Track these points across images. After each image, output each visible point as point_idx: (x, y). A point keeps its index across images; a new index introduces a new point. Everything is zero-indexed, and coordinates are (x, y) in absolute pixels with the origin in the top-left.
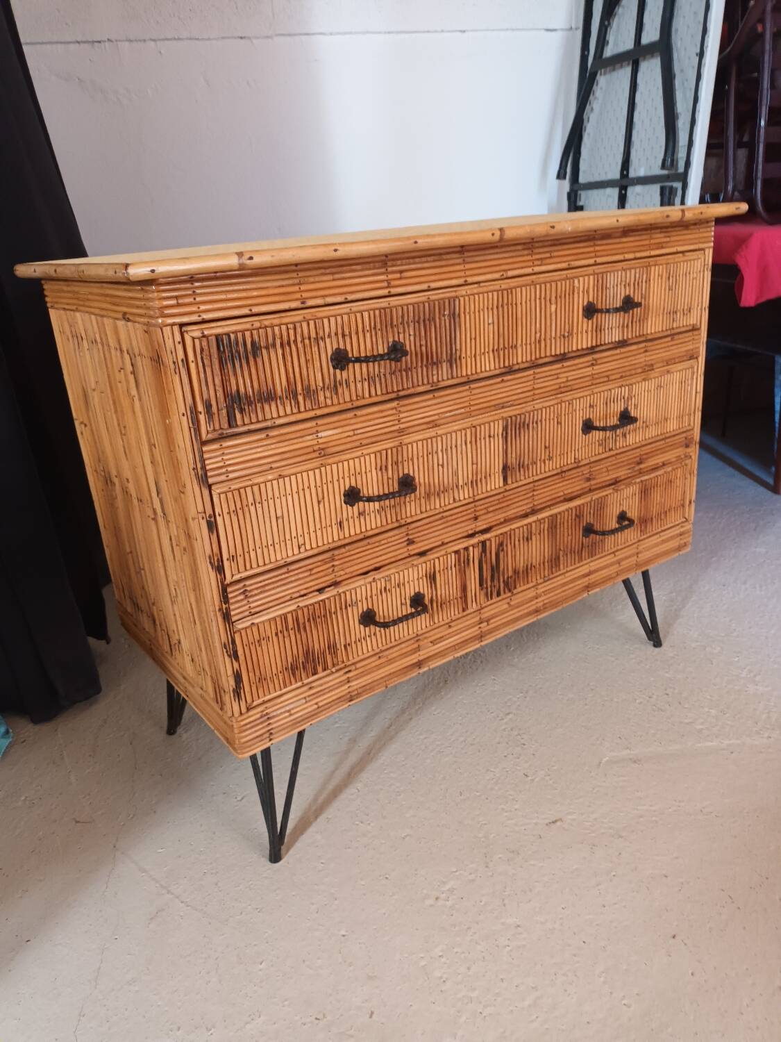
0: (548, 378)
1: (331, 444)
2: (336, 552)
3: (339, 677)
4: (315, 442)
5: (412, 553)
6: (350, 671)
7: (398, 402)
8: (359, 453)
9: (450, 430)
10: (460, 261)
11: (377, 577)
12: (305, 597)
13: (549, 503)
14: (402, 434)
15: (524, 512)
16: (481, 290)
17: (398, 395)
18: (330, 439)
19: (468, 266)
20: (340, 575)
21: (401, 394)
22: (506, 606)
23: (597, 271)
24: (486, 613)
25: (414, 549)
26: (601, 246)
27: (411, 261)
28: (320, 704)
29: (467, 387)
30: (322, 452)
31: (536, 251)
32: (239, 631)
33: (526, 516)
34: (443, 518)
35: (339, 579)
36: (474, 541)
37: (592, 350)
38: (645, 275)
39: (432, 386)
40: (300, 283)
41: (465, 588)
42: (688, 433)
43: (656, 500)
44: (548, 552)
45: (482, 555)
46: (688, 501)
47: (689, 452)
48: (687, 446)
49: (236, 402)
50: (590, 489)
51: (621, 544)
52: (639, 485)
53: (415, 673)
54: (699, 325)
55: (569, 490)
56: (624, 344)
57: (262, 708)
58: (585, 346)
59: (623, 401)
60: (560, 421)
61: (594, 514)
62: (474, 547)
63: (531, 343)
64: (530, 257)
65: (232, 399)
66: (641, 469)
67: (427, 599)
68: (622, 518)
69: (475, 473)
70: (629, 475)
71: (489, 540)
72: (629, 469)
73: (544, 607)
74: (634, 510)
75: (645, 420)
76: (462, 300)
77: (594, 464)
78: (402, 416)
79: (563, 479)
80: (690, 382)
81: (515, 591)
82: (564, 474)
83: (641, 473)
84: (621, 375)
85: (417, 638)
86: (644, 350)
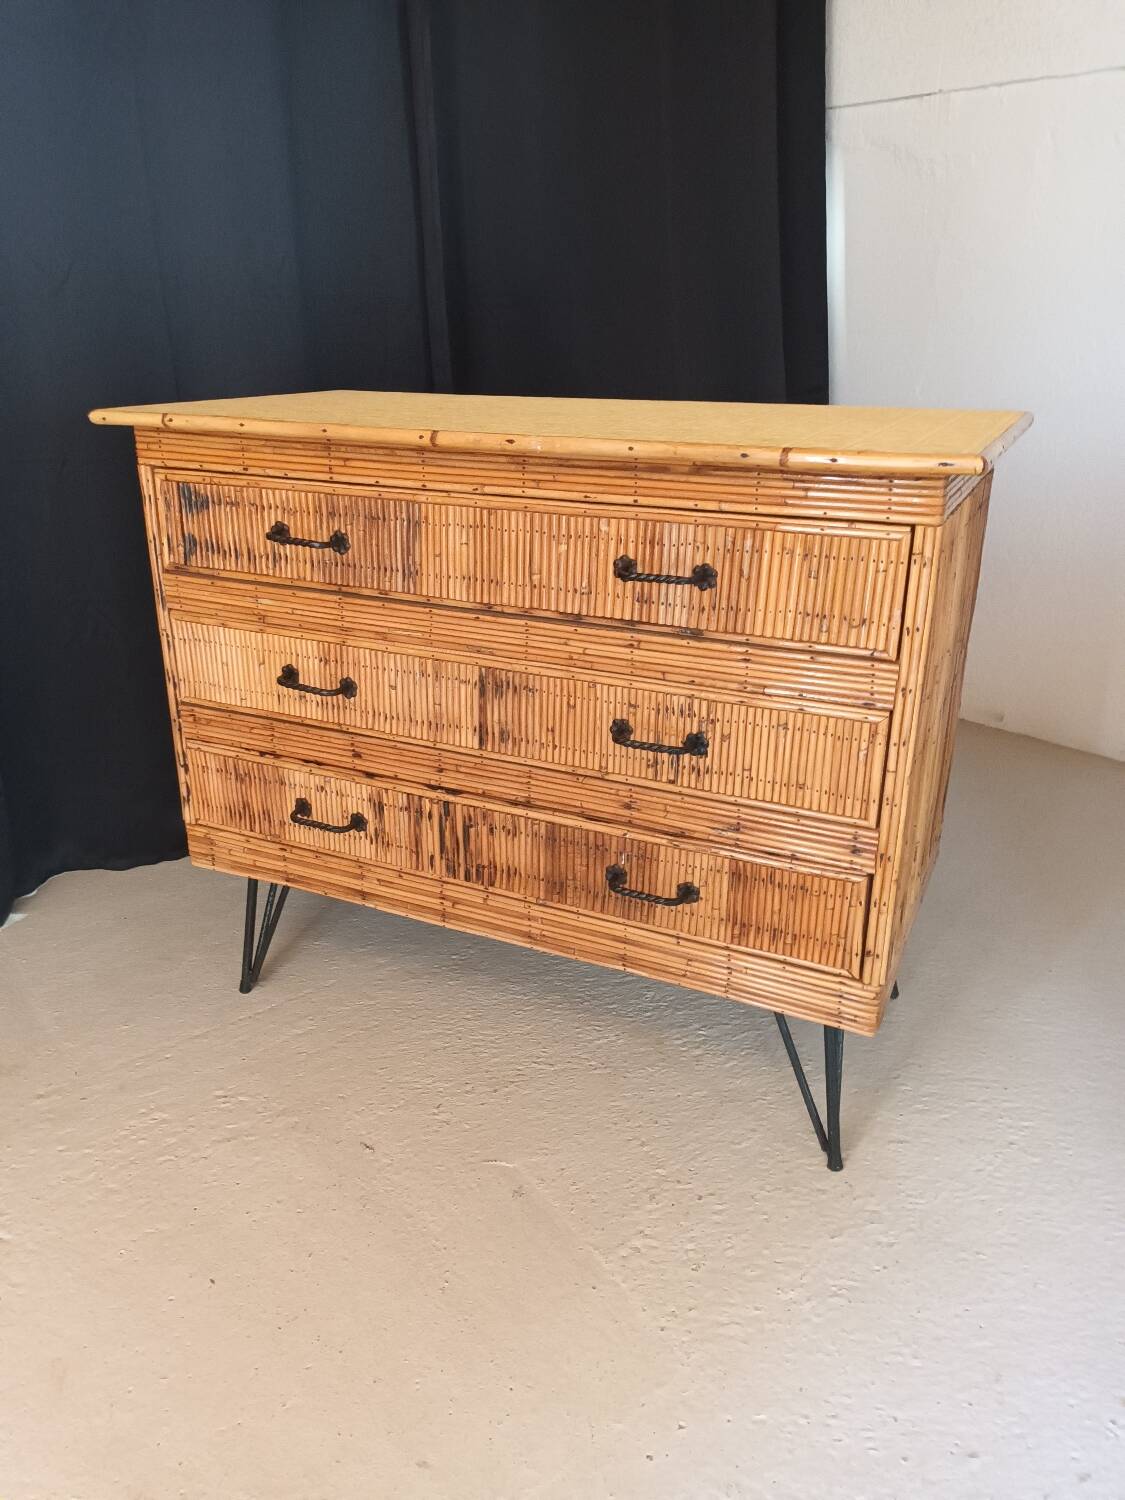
0: (547, 637)
1: (271, 614)
2: (275, 723)
3: (276, 850)
4: (255, 606)
5: (358, 768)
6: (285, 850)
7: (341, 597)
8: (299, 635)
9: (403, 651)
11: (315, 771)
12: (246, 752)
13: (555, 807)
14: (345, 633)
15: (514, 798)
16: (447, 500)
17: (341, 589)
18: (269, 608)
19: (427, 469)
20: (279, 749)
21: (344, 589)
22: (481, 901)
23: (641, 516)
24: (451, 891)
25: (358, 764)
26: (647, 482)
27: (358, 450)
28: (258, 864)
29: (427, 610)
30: (262, 618)
31: (529, 468)
32: (191, 749)
33: (515, 803)
34: (395, 747)
35: (278, 752)
36: (435, 795)
37: (630, 625)
38: (748, 543)
39: (380, 593)
40: (243, 450)
41: (418, 842)
42: (861, 832)
43: (769, 904)
44: (545, 868)
45: (444, 817)
46: (857, 947)
47: (862, 865)
48: (855, 851)
49: (191, 544)
50: (630, 822)
51: (689, 932)
52: (727, 861)
53: (358, 901)
54: (892, 655)
55: (592, 805)
56: (696, 635)
57: (205, 830)
58: (618, 616)
59: (696, 719)
60: (572, 703)
61: (629, 858)
62: (431, 800)
63: (524, 585)
64: (520, 475)
65: (187, 540)
66: (738, 839)
67: (371, 828)
68: (687, 894)
69: (438, 716)
70: (711, 838)
71: (455, 804)
72: (714, 828)
73: (542, 939)
74: (716, 894)
75: (747, 767)
76: (423, 505)
77: (637, 789)
78: (344, 613)
79: (580, 785)
80: (864, 745)
81: (491, 889)
82: (581, 779)
83: (737, 846)
84: (691, 679)
85: (359, 863)
86: (743, 657)
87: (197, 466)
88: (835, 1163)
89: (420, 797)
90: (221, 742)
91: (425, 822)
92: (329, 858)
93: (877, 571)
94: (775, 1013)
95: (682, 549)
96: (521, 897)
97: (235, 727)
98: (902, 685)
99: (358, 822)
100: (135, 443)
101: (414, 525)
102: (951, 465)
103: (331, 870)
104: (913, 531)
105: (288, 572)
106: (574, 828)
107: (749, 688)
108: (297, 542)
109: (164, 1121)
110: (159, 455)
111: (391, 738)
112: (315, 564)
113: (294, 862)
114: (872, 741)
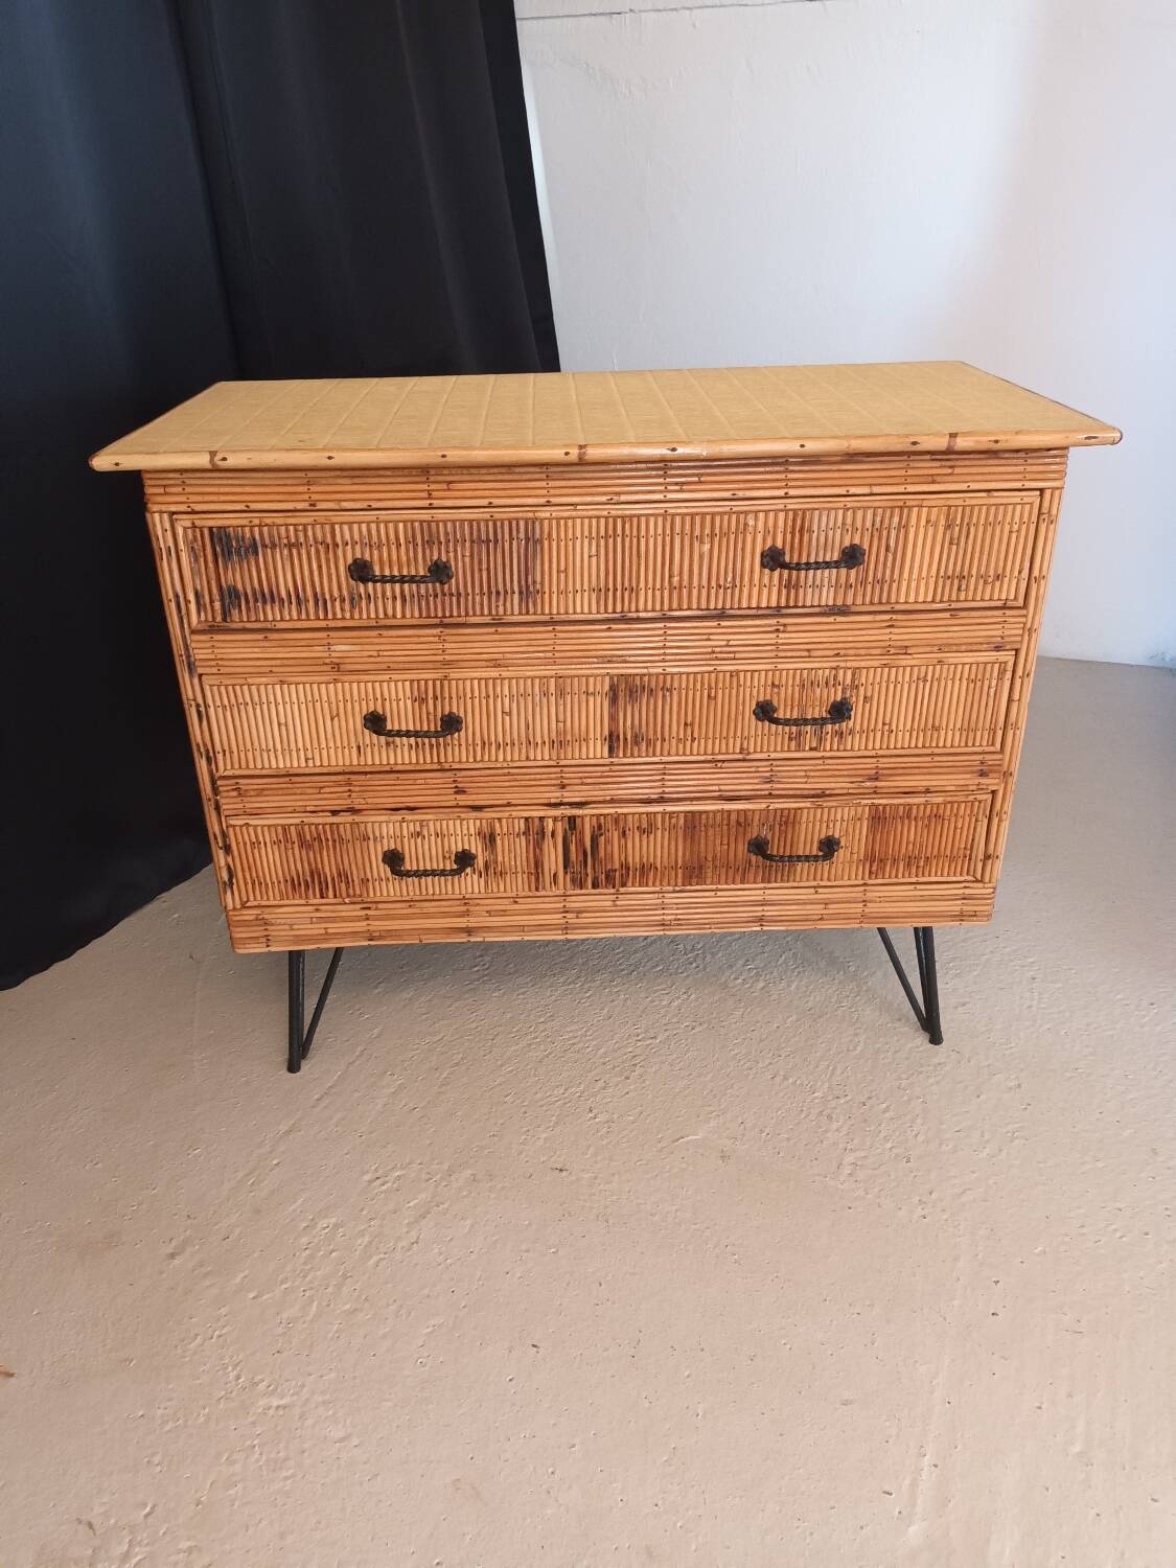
0: (686, 636)
1: (347, 660)
2: (353, 777)
3: (355, 911)
4: (326, 655)
5: (461, 803)
6: (369, 908)
7: (442, 630)
8: (387, 677)
9: (520, 674)
10: (543, 476)
11: (408, 818)
12: (314, 815)
13: (691, 795)
14: (447, 666)
15: (646, 797)
16: (575, 514)
17: (442, 621)
18: (346, 655)
19: (551, 484)
20: (358, 803)
21: (446, 621)
22: (609, 904)
23: (790, 507)
24: (575, 903)
25: (462, 799)
26: (799, 474)
27: (465, 472)
28: (330, 931)
29: (551, 628)
30: (337, 667)
31: (671, 472)
32: (234, 826)
33: (649, 802)
34: (509, 774)
35: (357, 807)
36: (557, 812)
37: (777, 611)
38: (896, 520)
39: (494, 619)
40: (308, 484)
41: (538, 864)
42: (987, 757)
43: (908, 836)
44: (684, 854)
45: (569, 833)
46: (981, 854)
47: (987, 785)
48: (983, 774)
49: (231, 597)
50: (770, 794)
51: (829, 879)
52: (867, 808)
53: (463, 938)
54: (1021, 602)
55: (730, 787)
56: (843, 611)
57: (256, 912)
58: (763, 604)
59: (840, 688)
60: (713, 695)
61: (772, 828)
62: (555, 819)
63: (662, 589)
64: (661, 480)
65: (226, 593)
66: (877, 787)
67: (480, 862)
68: (829, 847)
69: (561, 733)
70: (850, 791)
71: (582, 817)
72: (852, 782)
73: (679, 923)
74: (855, 840)
75: (887, 722)
76: (546, 522)
77: (778, 763)
78: (448, 646)
79: (716, 770)
80: (994, 683)
81: (622, 890)
82: (719, 765)
83: (875, 793)
84: (836, 652)
85: (465, 901)
86: (888, 624)
87: (241, 507)
88: (935, 1038)
89: (541, 819)
90: (279, 810)
91: (548, 840)
92: (426, 904)
93: (1011, 532)
94: (879, 929)
95: (831, 533)
96: (656, 889)
97: (298, 791)
98: (1028, 625)
99: (463, 861)
100: (143, 486)
101: (533, 542)
102: (1095, 438)
103: (428, 916)
104: (1041, 495)
105: (367, 613)
106: (714, 812)
107: (893, 651)
108: (383, 580)
110: (183, 499)
111: (505, 765)
112: (408, 598)
113: (378, 918)
114: (1000, 678)
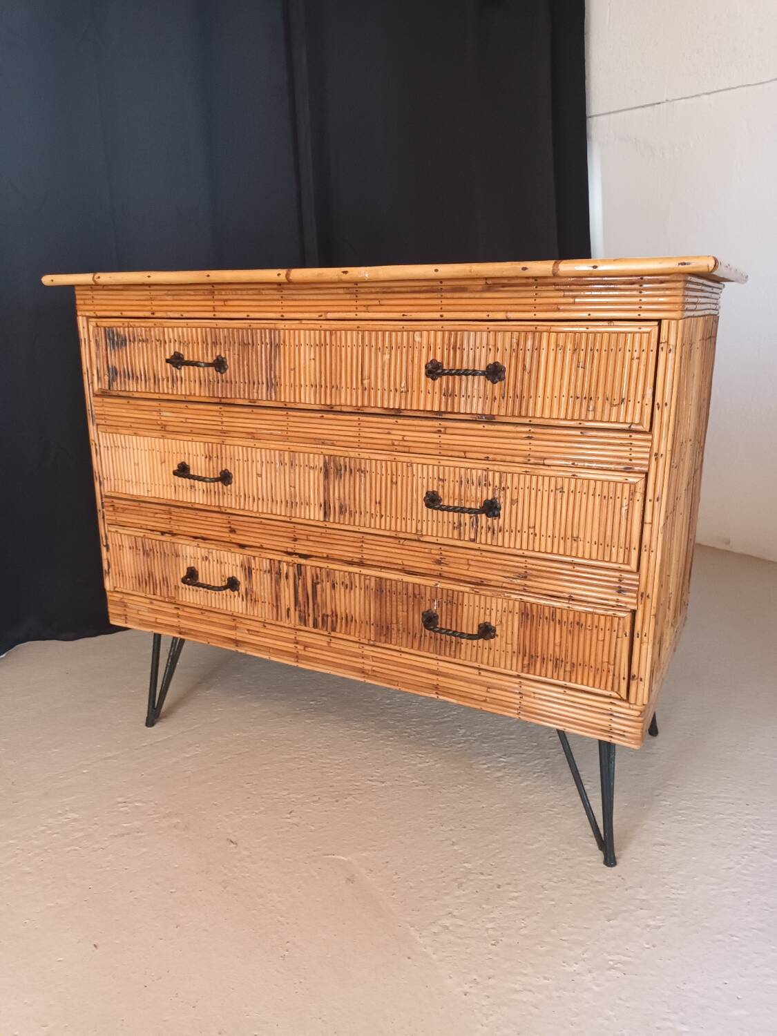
0: (375, 429)
1: (170, 423)
2: (173, 509)
3: (172, 609)
4: (158, 418)
5: (234, 541)
6: (179, 609)
7: (221, 407)
8: (190, 438)
9: (269, 446)
10: (279, 297)
11: (201, 545)
12: (151, 532)
13: (383, 565)
14: (224, 435)
15: (350, 559)
16: (300, 326)
17: (221, 401)
18: (169, 419)
19: (285, 303)
20: (175, 528)
21: (223, 401)
22: (326, 644)
23: (445, 328)
24: (303, 637)
25: (233, 537)
26: (450, 300)
27: (234, 292)
28: (159, 621)
29: (285, 413)
30: (164, 427)
31: (360, 296)
32: (111, 532)
33: (351, 563)
34: (261, 523)
35: (175, 532)
36: (289, 559)
37: (438, 415)
38: (529, 343)
39: (250, 402)
40: (151, 299)
41: (277, 598)
42: (624, 575)
43: (552, 638)
44: (375, 615)
45: (297, 577)
46: (624, 673)
47: (626, 603)
48: (620, 591)
49: (113, 373)
50: (441, 574)
51: (488, 664)
52: (517, 603)
53: (232, 648)
54: (646, 427)
55: (410, 563)
56: (490, 419)
57: (119, 595)
58: (429, 408)
59: (491, 488)
60: (394, 480)
61: (440, 605)
62: (288, 564)
63: (357, 388)
64: (353, 303)
65: (111, 371)
66: (525, 585)
67: (242, 588)
68: (486, 631)
69: (293, 496)
70: (504, 585)
71: (306, 566)
72: (506, 577)
73: (373, 674)
74: (509, 631)
75: (532, 525)
76: (282, 332)
77: (447, 548)
78: (224, 419)
79: (399, 546)
80: (625, 502)
81: (333, 634)
82: (402, 541)
83: (525, 590)
84: (486, 455)
85: (234, 617)
86: (527, 435)
87: (118, 314)
88: (610, 860)
89: (279, 562)
90: (134, 526)
91: (283, 581)
92: (211, 614)
93: (632, 359)
94: (558, 731)
95: (478, 351)
96: (357, 639)
97: (143, 513)
98: (655, 450)
99: (232, 584)
100: (75, 299)
101: (275, 347)
102: (689, 264)
103: (212, 623)
104: (660, 325)
105: (182, 390)
106: (397, 581)
107: (532, 461)
108: (189, 364)
109: (75, 820)
110: (91, 308)
111: (258, 515)
112: (202, 382)
113: (186, 618)
114: (631, 499)
